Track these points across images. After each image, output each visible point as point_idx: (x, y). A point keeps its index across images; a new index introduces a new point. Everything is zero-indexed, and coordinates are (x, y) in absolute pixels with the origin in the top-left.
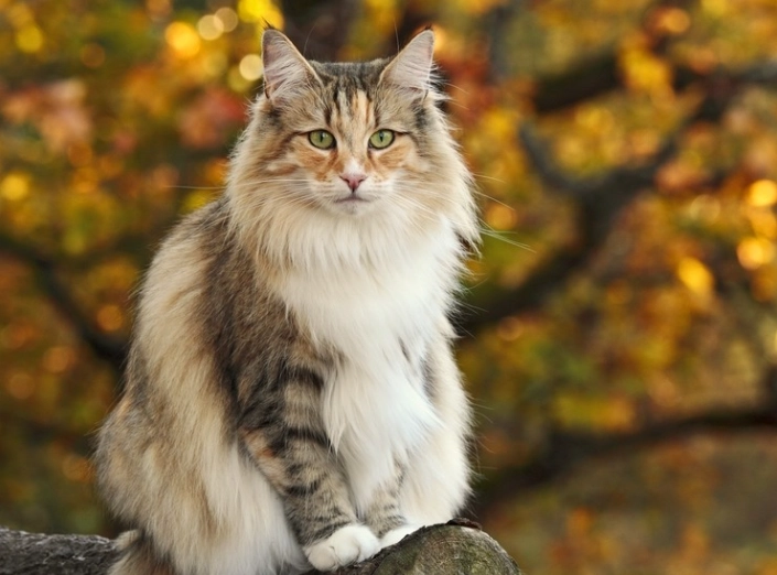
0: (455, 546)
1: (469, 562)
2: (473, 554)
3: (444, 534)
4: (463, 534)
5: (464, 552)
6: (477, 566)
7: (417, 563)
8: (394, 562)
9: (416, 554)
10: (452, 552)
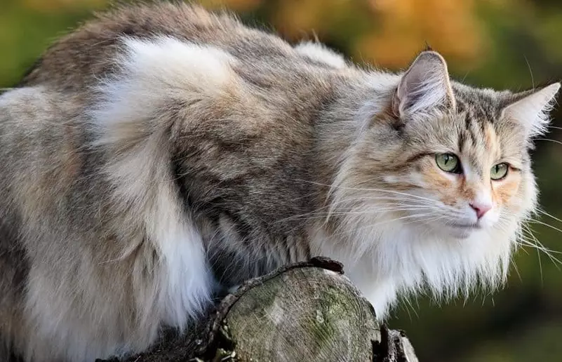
0: (315, 286)
1: (329, 304)
2: (333, 297)
3: (306, 274)
4: (324, 275)
5: (325, 293)
6: (335, 307)
7: (277, 299)
8: (254, 297)
9: (277, 291)
10: (312, 292)
